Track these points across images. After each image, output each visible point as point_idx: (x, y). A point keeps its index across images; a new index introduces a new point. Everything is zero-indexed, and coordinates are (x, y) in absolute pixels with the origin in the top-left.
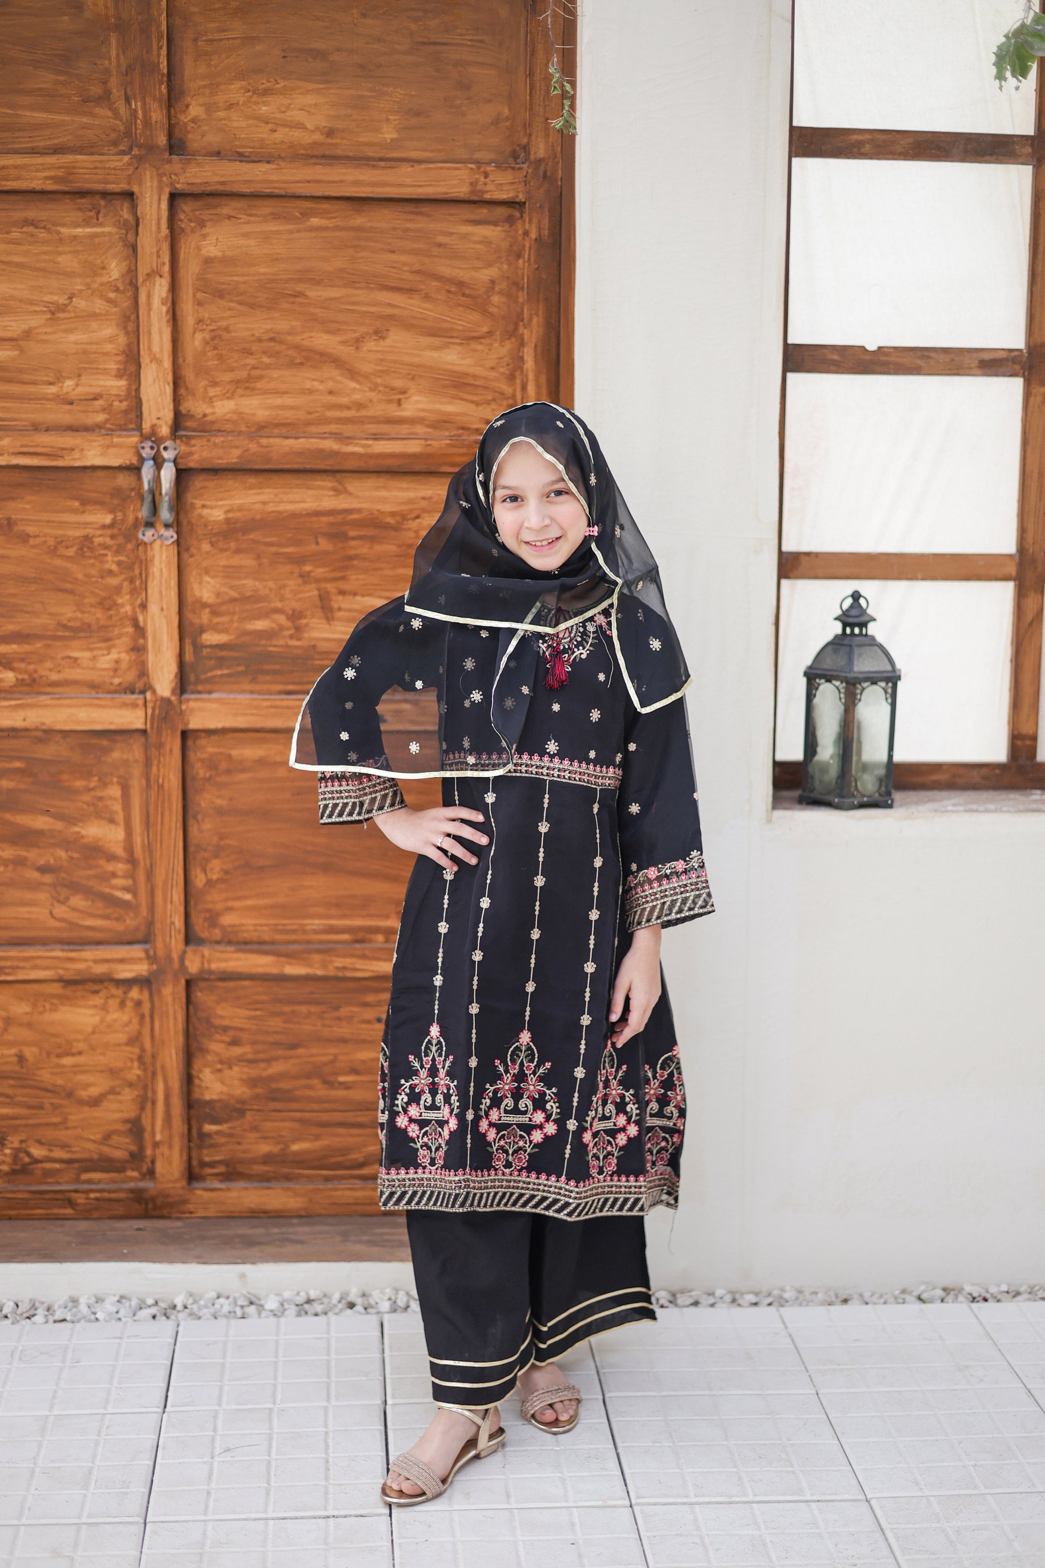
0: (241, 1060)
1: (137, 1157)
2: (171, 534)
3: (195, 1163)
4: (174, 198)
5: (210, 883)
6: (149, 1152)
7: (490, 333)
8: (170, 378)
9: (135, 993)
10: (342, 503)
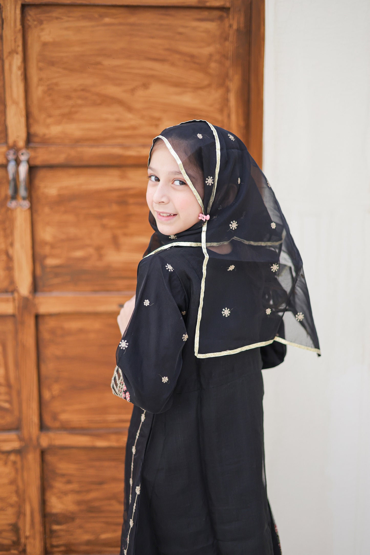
0: (72, 491)
1: (16, 543)
2: (26, 204)
3: (48, 545)
4: (24, 7)
5: (53, 398)
6: (23, 540)
7: (209, 85)
8: (24, 113)
9: (13, 457)
10: (124, 184)
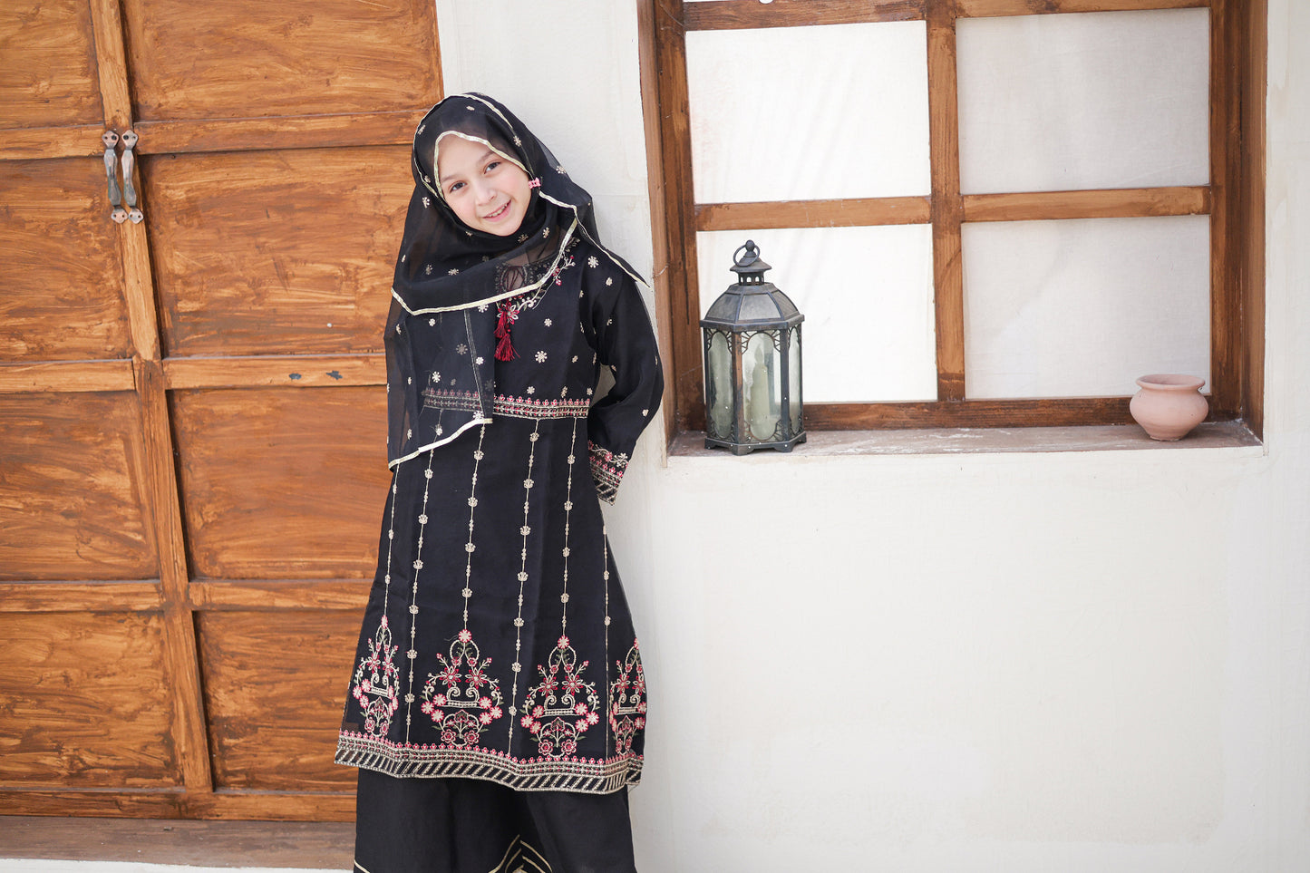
0: (249, 682)
1: (171, 766)
2: (137, 215)
3: (217, 771)
5: (206, 525)
6: (179, 760)
7: (403, 13)
8: (124, 73)
9: (153, 623)
10: (287, 178)
